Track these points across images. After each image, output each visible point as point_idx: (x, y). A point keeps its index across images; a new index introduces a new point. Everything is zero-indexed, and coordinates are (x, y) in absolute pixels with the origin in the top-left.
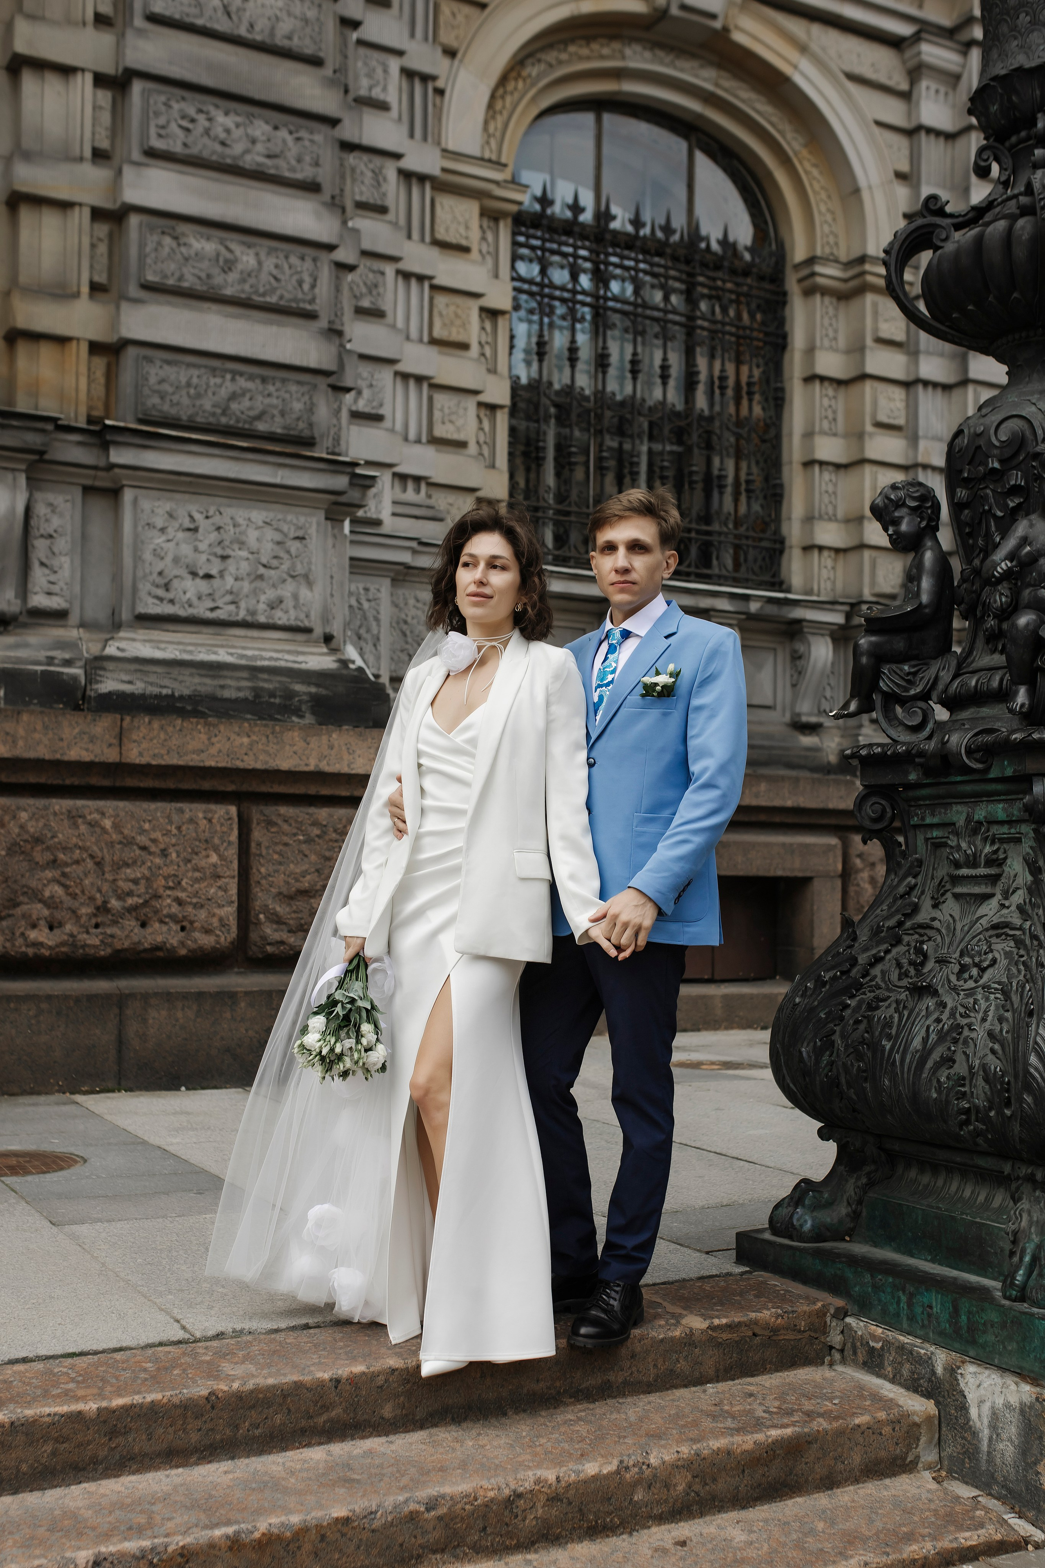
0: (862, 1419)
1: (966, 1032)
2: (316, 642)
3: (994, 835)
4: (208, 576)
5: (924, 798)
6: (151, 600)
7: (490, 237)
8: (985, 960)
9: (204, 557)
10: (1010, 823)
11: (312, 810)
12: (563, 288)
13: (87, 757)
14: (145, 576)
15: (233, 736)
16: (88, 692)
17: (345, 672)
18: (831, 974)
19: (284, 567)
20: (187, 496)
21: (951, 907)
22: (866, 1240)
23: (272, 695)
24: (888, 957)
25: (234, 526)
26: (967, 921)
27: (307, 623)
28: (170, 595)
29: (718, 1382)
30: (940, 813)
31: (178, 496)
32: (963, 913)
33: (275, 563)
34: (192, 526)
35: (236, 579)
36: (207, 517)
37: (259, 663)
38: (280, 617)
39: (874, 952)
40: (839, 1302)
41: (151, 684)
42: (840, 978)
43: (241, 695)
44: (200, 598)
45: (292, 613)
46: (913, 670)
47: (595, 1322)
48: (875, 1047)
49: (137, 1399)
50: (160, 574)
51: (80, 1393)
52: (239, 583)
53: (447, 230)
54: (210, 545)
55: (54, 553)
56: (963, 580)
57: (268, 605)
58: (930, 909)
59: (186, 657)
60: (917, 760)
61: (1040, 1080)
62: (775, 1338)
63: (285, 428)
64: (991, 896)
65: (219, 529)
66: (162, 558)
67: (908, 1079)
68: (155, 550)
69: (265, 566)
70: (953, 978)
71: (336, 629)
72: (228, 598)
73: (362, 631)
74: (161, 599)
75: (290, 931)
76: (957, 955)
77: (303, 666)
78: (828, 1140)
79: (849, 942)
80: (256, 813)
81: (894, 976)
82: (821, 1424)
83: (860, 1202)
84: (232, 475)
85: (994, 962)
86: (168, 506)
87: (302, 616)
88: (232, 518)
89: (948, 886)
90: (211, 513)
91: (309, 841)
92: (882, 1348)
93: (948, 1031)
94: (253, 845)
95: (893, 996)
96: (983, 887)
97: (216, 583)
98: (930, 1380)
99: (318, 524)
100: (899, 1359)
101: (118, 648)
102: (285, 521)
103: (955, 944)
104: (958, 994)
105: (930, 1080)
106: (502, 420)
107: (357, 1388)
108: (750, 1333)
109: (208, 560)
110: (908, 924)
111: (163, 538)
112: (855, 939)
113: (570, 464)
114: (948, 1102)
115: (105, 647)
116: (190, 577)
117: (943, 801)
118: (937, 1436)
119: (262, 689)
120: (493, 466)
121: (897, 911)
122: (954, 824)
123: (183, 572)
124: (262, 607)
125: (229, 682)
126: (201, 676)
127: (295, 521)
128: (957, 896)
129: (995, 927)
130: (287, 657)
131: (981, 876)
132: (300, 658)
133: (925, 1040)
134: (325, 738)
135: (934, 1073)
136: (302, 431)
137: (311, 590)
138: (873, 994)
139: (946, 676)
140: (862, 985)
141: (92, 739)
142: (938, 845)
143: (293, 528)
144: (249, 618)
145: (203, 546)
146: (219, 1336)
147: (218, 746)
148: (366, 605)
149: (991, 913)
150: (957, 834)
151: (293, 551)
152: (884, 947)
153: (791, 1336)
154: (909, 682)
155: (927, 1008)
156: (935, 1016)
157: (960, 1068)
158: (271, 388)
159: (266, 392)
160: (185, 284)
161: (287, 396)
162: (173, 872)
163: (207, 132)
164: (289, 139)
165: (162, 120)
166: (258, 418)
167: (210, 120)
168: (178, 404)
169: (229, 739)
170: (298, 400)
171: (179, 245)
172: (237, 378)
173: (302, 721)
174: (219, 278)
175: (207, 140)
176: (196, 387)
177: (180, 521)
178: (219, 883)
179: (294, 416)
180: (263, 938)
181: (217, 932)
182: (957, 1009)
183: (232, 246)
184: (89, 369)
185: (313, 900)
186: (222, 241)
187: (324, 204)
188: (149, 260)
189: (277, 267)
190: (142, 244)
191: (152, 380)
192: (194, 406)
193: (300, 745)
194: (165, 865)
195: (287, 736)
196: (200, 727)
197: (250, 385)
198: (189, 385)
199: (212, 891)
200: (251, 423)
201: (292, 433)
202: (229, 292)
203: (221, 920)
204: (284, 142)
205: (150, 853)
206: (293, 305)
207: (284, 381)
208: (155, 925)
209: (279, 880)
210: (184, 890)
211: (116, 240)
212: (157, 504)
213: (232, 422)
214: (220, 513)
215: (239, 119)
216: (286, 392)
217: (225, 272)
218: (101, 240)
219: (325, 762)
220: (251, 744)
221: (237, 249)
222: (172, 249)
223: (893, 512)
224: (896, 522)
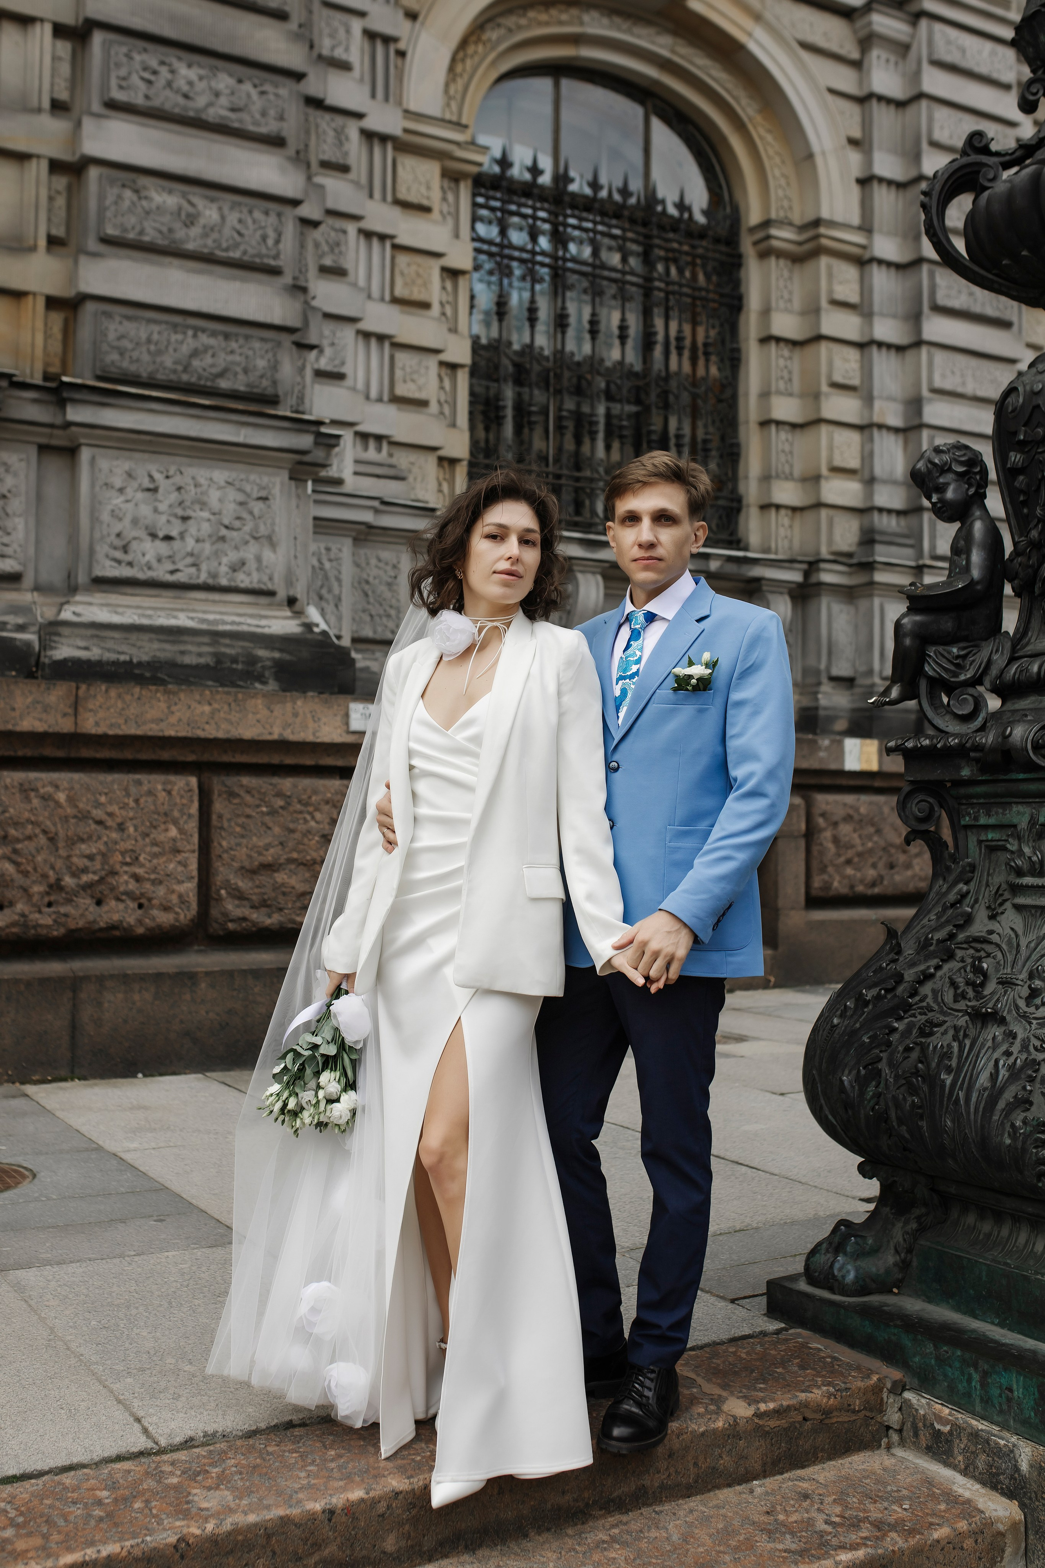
0: (940, 1533)
1: (1043, 1070)
2: (280, 605)
4: (168, 538)
5: (978, 796)
6: (108, 563)
7: (450, 197)
9: (163, 518)
11: (276, 780)
12: (522, 249)
13: (40, 727)
14: (102, 538)
15: (194, 705)
16: (42, 659)
17: (309, 636)
18: (874, 992)
19: (247, 528)
20: (146, 456)
21: (1010, 920)
22: (918, 1294)
23: (234, 660)
24: (939, 974)
25: (196, 486)
26: (1032, 936)
27: (270, 586)
28: (129, 558)
29: (765, 1477)
30: (997, 813)
31: (138, 455)
32: (1027, 928)
33: (237, 524)
34: (151, 486)
35: (198, 541)
36: (167, 477)
37: (221, 628)
38: (243, 580)
39: (922, 967)
40: (896, 1374)
41: (109, 650)
42: (885, 997)
43: (202, 661)
44: (159, 560)
45: (255, 576)
46: (962, 653)
47: (628, 1419)
48: (932, 1080)
49: (90, 1553)
50: (118, 535)
51: (21, 1545)
52: (200, 545)
53: (409, 189)
54: (170, 506)
55: (7, 515)
56: (1016, 553)
57: (230, 567)
58: (986, 920)
59: (145, 621)
60: (972, 754)
62: (827, 1421)
63: (248, 385)
65: (179, 489)
66: (120, 519)
67: (976, 1121)
68: (113, 511)
69: (227, 527)
70: (1022, 1004)
71: (299, 590)
72: (189, 560)
73: (324, 592)
74: (119, 562)
75: (253, 907)
76: (1024, 975)
77: (266, 631)
78: (871, 1178)
79: (892, 956)
80: (218, 783)
81: (949, 996)
82: (895, 1542)
83: (910, 1251)
84: (193, 433)
86: (127, 465)
87: (265, 579)
88: (193, 478)
89: (1007, 895)
90: (171, 473)
91: (273, 812)
92: (950, 1433)
93: (1022, 1068)
94: (214, 817)
95: (950, 1021)
97: (176, 544)
98: (1012, 1478)
99: (282, 484)
100: (972, 1448)
101: (74, 613)
102: (247, 481)
103: (1020, 963)
104: (1030, 1023)
105: (1004, 1123)
106: (463, 379)
107: (355, 1518)
108: (800, 1418)
109: (168, 521)
110: (961, 937)
111: (122, 499)
112: (899, 953)
113: (530, 423)
114: (1024, 1150)
115: (60, 611)
116: (149, 538)
117: (1004, 800)
118: (1023, 1545)
119: (224, 654)
120: (453, 425)
121: (948, 922)
122: (1015, 826)
123: (142, 534)
124: (224, 569)
125: (189, 647)
126: (161, 641)
127: (258, 481)
128: (1018, 908)
130: (250, 621)
132: (263, 622)
133: (994, 1077)
134: (289, 705)
135: (1007, 1116)
136: (265, 389)
137: (274, 551)
138: (924, 1018)
139: (1000, 660)
140: (911, 1005)
141: (46, 709)
142: (993, 849)
143: (256, 488)
144: (210, 581)
145: (163, 507)
146: (188, 1444)
147: (178, 714)
148: (327, 565)
150: (1019, 838)
151: (256, 511)
152: (934, 962)
153: (845, 1418)
154: (958, 666)
155: (994, 1038)
156: (1004, 1048)
157: (1039, 1113)
158: (234, 345)
159: (229, 349)
160: (146, 238)
161: (250, 353)
162: (130, 847)
163: (169, 84)
164: (254, 93)
165: (123, 72)
166: (221, 375)
167: (172, 72)
168: (138, 360)
169: (189, 707)
170: (262, 357)
171: (140, 198)
172: (200, 334)
173: (265, 688)
174: (180, 233)
175: (168, 92)
176: (156, 344)
177: (139, 481)
178: (179, 857)
179: (258, 374)
180: (225, 914)
181: (177, 910)
182: (1029, 1041)
183: (195, 200)
184: (46, 324)
185: (276, 875)
186: (184, 195)
187: (289, 158)
188: (109, 214)
189: (240, 221)
190: (101, 197)
191: (112, 336)
192: (154, 362)
193: (264, 713)
194: (122, 840)
195: (251, 703)
196: (159, 695)
197: (212, 341)
198: (149, 341)
199: (171, 866)
200: (213, 381)
201: (255, 390)
202: (190, 246)
203: (180, 896)
204: (249, 95)
205: (106, 828)
206: (257, 260)
207: (247, 338)
208: (113, 903)
209: (242, 853)
210: (142, 866)
211: (74, 193)
212: (115, 463)
213: (194, 380)
214: (181, 473)
215: (202, 72)
216: (250, 349)
217: (186, 226)
218: (58, 192)
219: (289, 730)
220: (213, 713)
221: (200, 203)
222: (133, 203)
223: (938, 477)
224: (941, 489)
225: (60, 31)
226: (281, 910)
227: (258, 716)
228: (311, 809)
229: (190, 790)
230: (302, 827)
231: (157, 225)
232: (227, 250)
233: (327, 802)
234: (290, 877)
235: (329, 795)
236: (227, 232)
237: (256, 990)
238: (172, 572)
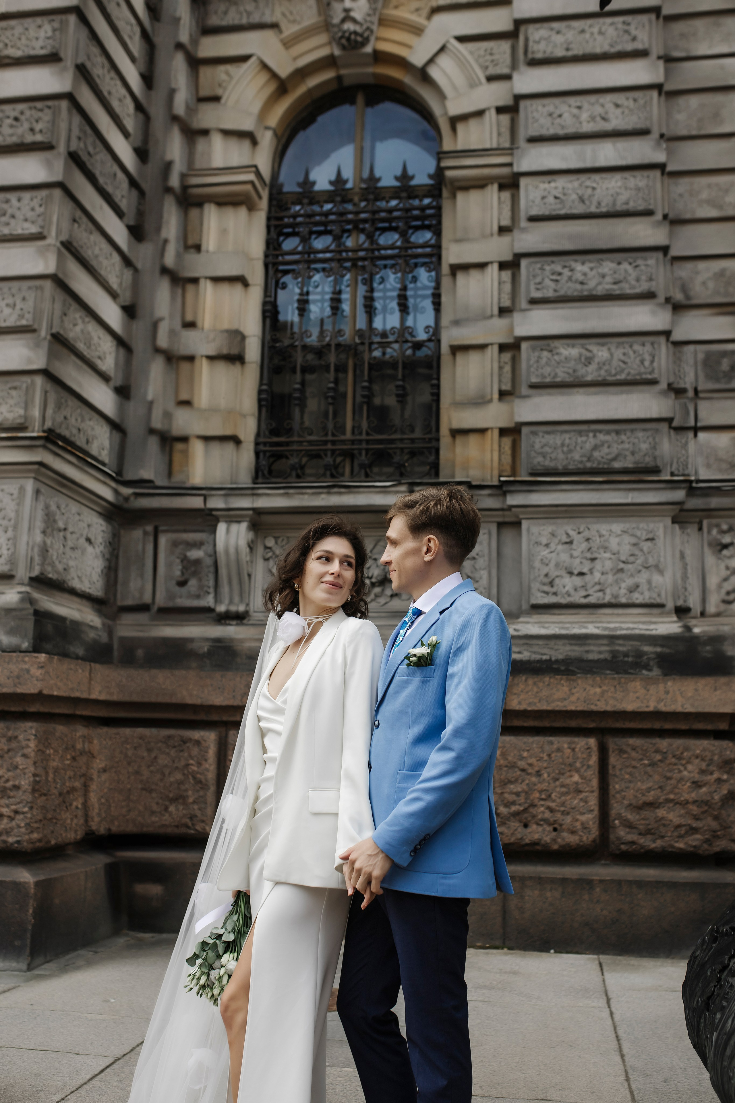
2: (669, 613)
4: (581, 574)
6: (539, 594)
9: (578, 561)
14: (536, 578)
15: (588, 688)
19: (639, 561)
20: (566, 520)
23: (626, 655)
25: (600, 536)
27: (658, 601)
28: (554, 590)
31: (559, 521)
33: (632, 559)
34: (568, 540)
35: (603, 574)
36: (579, 533)
37: (619, 633)
38: (637, 598)
41: (535, 653)
43: (602, 656)
44: (576, 590)
45: (647, 595)
50: (546, 575)
52: (604, 577)
54: (582, 552)
55: (476, 569)
57: (628, 590)
59: (564, 632)
63: (635, 463)
65: (588, 540)
66: (547, 565)
68: (542, 560)
69: (624, 562)
72: (597, 587)
74: (547, 593)
75: (640, 834)
77: (654, 632)
80: (612, 743)
84: (594, 501)
86: (550, 529)
87: (655, 595)
88: (598, 531)
90: (581, 530)
91: (653, 764)
94: (610, 767)
97: (588, 578)
99: (665, 528)
101: (515, 630)
102: (638, 528)
109: (581, 563)
111: (548, 551)
116: (568, 575)
119: (618, 651)
123: (563, 573)
124: (623, 591)
125: (592, 648)
126: (571, 644)
127: (646, 527)
130: (641, 626)
132: (652, 627)
134: (661, 686)
136: (648, 463)
137: (663, 576)
143: (644, 533)
144: (613, 601)
145: (575, 554)
147: (577, 695)
151: (645, 549)
158: (623, 437)
159: (620, 441)
160: (558, 379)
161: (636, 441)
162: (545, 788)
163: (570, 279)
164: (629, 268)
165: (538, 279)
166: (615, 459)
167: (572, 270)
168: (556, 459)
169: (585, 690)
170: (645, 442)
171: (553, 355)
172: (598, 434)
173: (651, 674)
174: (582, 371)
175: (570, 284)
176: (568, 446)
177: (559, 538)
178: (582, 796)
179: (642, 454)
180: (619, 838)
181: (581, 833)
183: (590, 347)
184: (500, 446)
185: (657, 811)
186: (583, 346)
187: (660, 305)
188: (532, 369)
189: (624, 354)
190: (528, 360)
191: (537, 446)
192: (567, 458)
193: (642, 692)
194: (539, 783)
195: (632, 685)
196: (562, 682)
197: (608, 438)
198: (563, 445)
199: (576, 802)
200: (609, 464)
201: (640, 465)
202: (589, 378)
203: (582, 824)
204: (626, 271)
205: (528, 774)
206: (638, 377)
207: (632, 431)
208: (534, 827)
209: (630, 793)
210: (554, 801)
211: (515, 361)
212: (542, 528)
213: (595, 465)
214: (589, 529)
215: (592, 265)
216: (635, 438)
217: (586, 366)
218: (506, 363)
219: (662, 704)
220: (603, 693)
221: (594, 348)
222: (549, 359)
225: (503, 266)
226: (663, 837)
227: (637, 694)
228: (684, 762)
229: (588, 748)
230: (676, 775)
231: (566, 369)
232: (615, 375)
233: (697, 757)
234: (668, 813)
235: (698, 752)
236: (615, 363)
237: (640, 896)
238: (586, 597)
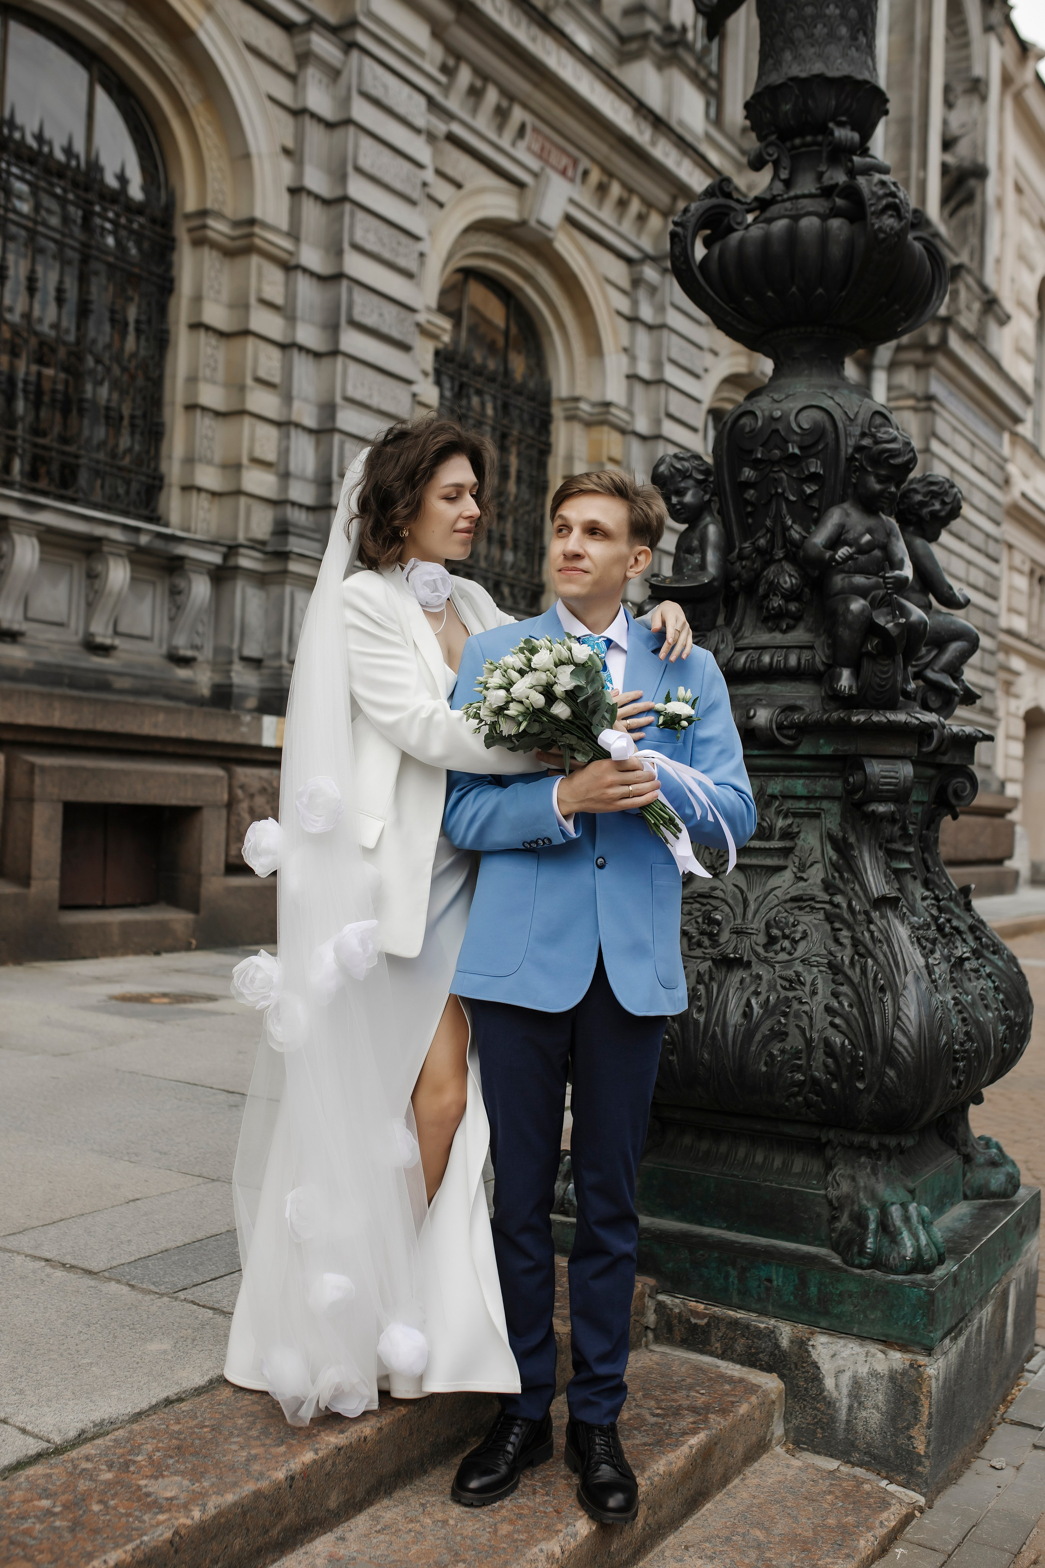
1: (796, 1006)
3: (789, 809)
8: (794, 932)
10: (808, 798)
26: (759, 892)
32: (749, 885)
40: (651, 1281)
61: (905, 1054)
64: (785, 868)
70: (760, 950)
76: (757, 925)
85: (805, 936)
92: (708, 1324)
93: (776, 1005)
96: (776, 859)
103: (750, 915)
104: (773, 967)
105: (760, 1053)
114: (779, 1075)
128: (739, 867)
129: (794, 899)
131: (776, 849)
133: (747, 1014)
135: (764, 1046)
139: (726, 650)
149: (786, 885)
155: (742, 981)
156: (752, 988)
157: (795, 1041)
182: (775, 981)
223: (680, 482)
224: (681, 493)
